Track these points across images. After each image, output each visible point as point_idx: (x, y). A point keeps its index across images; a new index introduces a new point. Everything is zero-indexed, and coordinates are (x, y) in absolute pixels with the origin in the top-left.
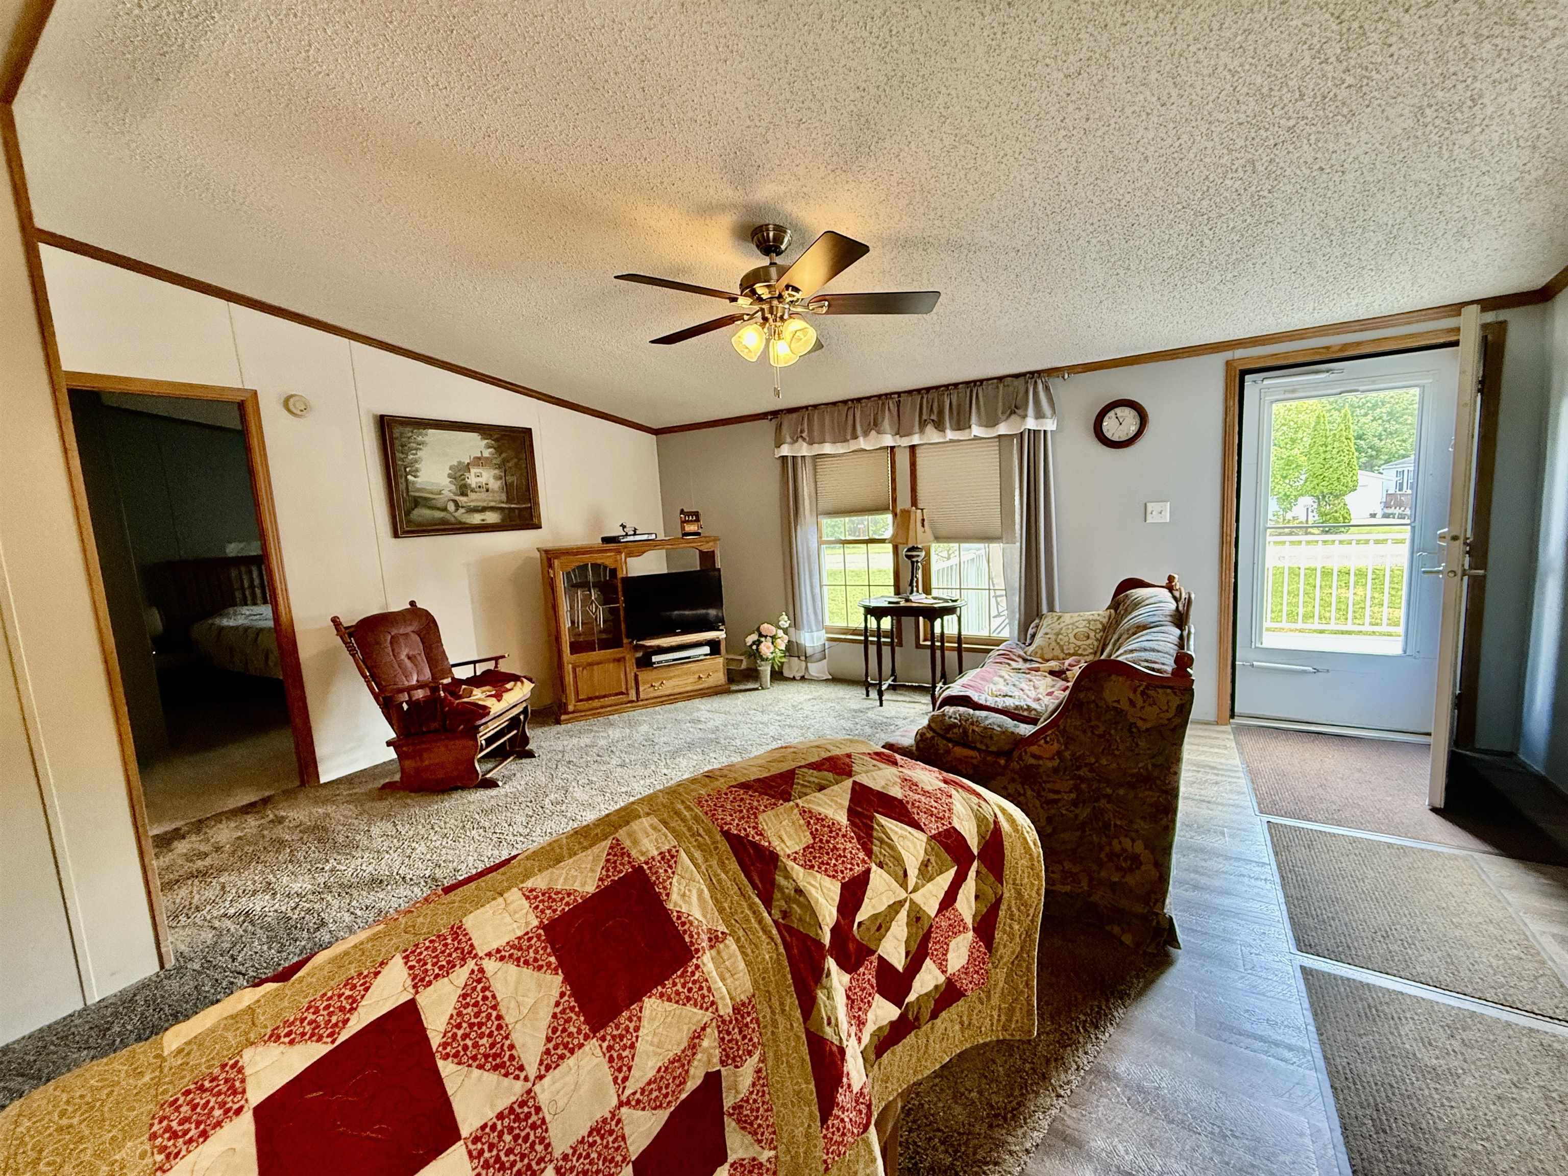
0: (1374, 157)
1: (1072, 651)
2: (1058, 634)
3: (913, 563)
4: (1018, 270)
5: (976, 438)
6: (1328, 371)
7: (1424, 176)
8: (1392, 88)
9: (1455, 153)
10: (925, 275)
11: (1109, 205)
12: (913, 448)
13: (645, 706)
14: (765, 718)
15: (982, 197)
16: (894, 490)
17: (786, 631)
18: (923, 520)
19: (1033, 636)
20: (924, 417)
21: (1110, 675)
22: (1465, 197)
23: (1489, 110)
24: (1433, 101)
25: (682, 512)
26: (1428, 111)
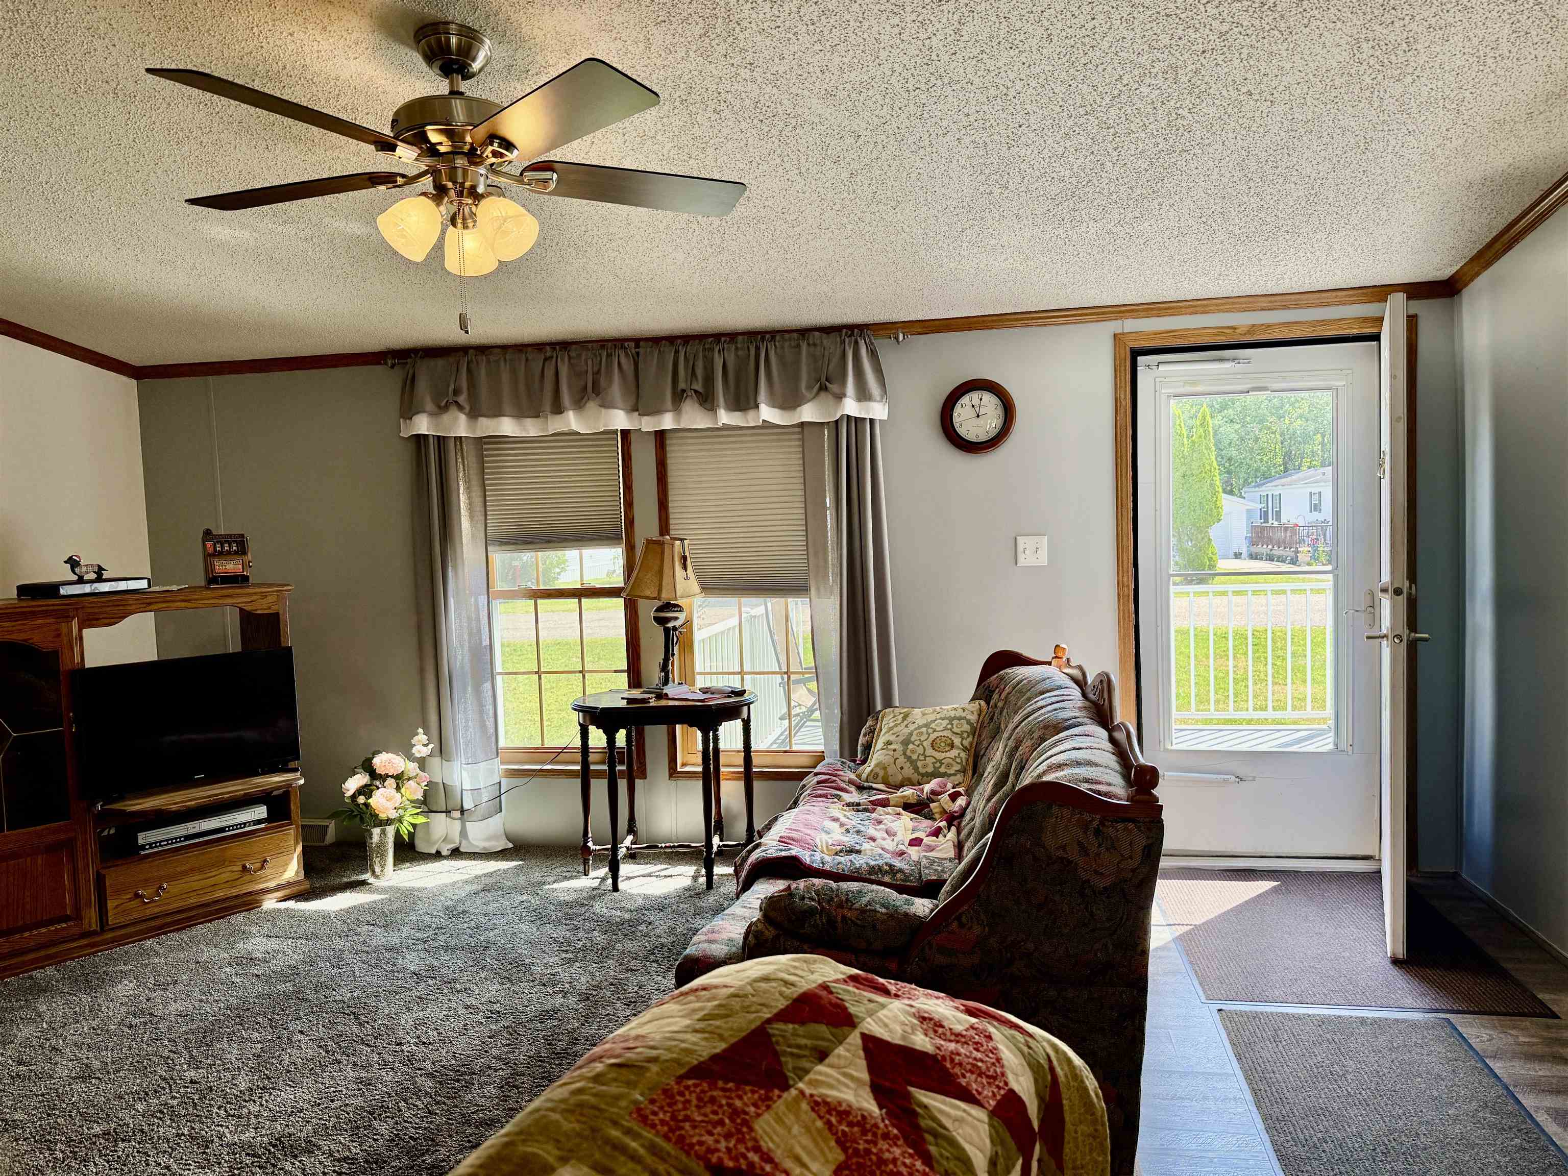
0: (1305, 90)
1: (930, 769)
2: (906, 742)
3: (667, 631)
4: (855, 165)
5: (767, 425)
6: (1233, 360)
7: (1352, 124)
8: (1332, 10)
9: (1386, 102)
10: (710, 151)
11: (993, 92)
12: (661, 436)
13: (118, 941)
14: (394, 938)
15: (818, 47)
16: (629, 505)
17: (422, 763)
18: (684, 558)
19: (868, 747)
20: (682, 385)
21: (1050, 807)
22: (1389, 158)
23: (1423, 58)
24: (1370, 35)
25: (208, 533)
26: (1364, 45)
